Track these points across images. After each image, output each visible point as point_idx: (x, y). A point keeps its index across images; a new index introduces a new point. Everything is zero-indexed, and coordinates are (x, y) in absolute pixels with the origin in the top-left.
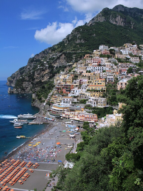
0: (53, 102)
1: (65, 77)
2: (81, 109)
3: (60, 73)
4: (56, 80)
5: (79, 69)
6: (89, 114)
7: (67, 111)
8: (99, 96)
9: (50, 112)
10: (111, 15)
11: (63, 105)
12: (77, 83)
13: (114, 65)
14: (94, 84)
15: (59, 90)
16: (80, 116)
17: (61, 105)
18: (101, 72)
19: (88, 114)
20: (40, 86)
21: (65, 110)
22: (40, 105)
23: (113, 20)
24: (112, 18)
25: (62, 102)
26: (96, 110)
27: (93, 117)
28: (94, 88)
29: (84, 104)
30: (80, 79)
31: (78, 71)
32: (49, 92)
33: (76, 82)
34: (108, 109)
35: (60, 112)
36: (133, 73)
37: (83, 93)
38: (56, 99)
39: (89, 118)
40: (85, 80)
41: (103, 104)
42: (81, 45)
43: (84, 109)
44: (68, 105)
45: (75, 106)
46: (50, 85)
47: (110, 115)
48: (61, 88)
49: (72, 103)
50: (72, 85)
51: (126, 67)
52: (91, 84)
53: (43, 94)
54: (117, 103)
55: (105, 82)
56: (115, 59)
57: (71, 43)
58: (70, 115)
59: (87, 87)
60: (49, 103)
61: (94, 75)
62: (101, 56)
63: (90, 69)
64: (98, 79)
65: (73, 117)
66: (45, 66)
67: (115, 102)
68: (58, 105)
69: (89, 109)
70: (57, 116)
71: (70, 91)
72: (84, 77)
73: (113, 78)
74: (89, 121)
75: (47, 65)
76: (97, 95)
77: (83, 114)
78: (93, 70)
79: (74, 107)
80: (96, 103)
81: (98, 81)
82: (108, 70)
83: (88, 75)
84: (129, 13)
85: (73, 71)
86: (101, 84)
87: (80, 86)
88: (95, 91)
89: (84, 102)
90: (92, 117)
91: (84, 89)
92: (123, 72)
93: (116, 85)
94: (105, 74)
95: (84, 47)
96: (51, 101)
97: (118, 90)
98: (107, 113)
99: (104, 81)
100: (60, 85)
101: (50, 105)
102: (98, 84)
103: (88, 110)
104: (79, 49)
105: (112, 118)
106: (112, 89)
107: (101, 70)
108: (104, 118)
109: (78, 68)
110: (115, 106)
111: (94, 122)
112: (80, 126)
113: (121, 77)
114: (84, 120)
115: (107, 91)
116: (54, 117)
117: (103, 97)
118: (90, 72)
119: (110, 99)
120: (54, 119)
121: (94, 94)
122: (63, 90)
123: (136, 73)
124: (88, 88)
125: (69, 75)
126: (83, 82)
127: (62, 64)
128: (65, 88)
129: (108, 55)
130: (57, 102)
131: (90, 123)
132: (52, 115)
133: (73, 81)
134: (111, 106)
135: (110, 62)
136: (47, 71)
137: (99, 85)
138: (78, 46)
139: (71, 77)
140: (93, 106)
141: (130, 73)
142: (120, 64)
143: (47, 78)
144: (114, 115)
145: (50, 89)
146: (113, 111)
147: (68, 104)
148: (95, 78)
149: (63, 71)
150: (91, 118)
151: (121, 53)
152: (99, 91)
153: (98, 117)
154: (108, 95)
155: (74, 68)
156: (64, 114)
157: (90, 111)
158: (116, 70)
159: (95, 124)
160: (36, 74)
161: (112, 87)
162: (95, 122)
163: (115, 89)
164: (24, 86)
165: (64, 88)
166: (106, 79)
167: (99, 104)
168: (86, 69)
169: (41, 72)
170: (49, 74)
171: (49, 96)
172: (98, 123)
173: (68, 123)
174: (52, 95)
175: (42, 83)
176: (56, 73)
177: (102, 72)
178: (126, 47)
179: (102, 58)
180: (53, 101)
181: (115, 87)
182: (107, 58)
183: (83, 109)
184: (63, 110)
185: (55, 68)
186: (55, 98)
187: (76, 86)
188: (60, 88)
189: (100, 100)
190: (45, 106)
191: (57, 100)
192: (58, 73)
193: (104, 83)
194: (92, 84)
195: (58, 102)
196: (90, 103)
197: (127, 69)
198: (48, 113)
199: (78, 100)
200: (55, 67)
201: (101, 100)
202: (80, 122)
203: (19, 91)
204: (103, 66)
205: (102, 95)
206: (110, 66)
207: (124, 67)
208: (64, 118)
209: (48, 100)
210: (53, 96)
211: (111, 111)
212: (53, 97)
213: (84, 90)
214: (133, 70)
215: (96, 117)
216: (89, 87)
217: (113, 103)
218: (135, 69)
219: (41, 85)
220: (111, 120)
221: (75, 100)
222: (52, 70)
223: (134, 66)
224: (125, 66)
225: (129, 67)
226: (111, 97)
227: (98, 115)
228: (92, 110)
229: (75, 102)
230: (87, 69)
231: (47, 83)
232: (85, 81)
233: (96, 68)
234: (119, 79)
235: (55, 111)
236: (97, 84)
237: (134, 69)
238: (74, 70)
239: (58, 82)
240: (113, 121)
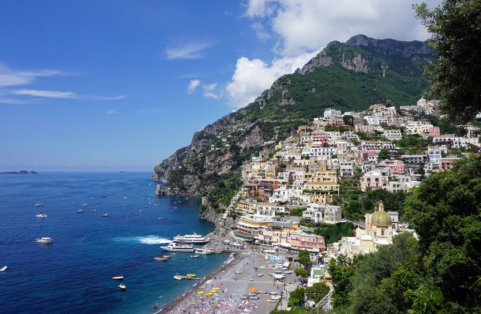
0: (240, 212)
1: (262, 167)
2: (294, 226)
3: (251, 159)
4: (246, 171)
5: (287, 152)
6: (309, 235)
7: (268, 230)
8: (327, 202)
9: (236, 230)
10: (344, 54)
11: (259, 218)
12: (284, 178)
13: (352, 145)
14: (316, 180)
15: (251, 190)
16: (291, 239)
17: (255, 219)
18: (328, 157)
19: (307, 235)
20: (215, 182)
21: (263, 228)
22: (216, 217)
23: (347, 62)
24: (345, 60)
25: (258, 212)
26: (321, 229)
27: (317, 241)
28: (316, 187)
29: (298, 216)
30: (289, 170)
31: (287, 157)
32: (234, 194)
33: (282, 176)
34: (345, 227)
35: (254, 232)
36: (390, 159)
37: (296, 197)
38: (247, 206)
39: (308, 242)
40: (300, 173)
41: (334, 217)
42: (289, 108)
43: (299, 226)
44: (268, 219)
45: (281, 220)
46: (235, 181)
47: (350, 239)
48: (255, 186)
49: (276, 214)
50: (276, 182)
51: (375, 147)
52: (310, 180)
53: (222, 197)
54: (361, 215)
55: (337, 176)
56: (355, 133)
57: (270, 104)
58: (273, 237)
59: (303, 184)
60: (233, 214)
61: (316, 164)
62: (328, 128)
63: (309, 153)
64: (324, 171)
65: (279, 241)
66: (224, 147)
67: (357, 213)
68: (251, 219)
69: (309, 226)
70: (249, 238)
71: (272, 193)
72: (297, 167)
73: (351, 168)
74: (310, 248)
75: (228, 145)
76: (322, 200)
77: (296, 236)
78: (314, 155)
79: (279, 222)
80: (321, 215)
81: (324, 174)
82: (341, 154)
83: (305, 163)
84: (377, 49)
85: (277, 157)
86: (329, 179)
87: (290, 183)
88: (318, 193)
89: (298, 212)
90: (315, 241)
91: (297, 188)
92: (370, 158)
93: (359, 182)
94: (336, 161)
95: (295, 112)
96: (236, 210)
97: (363, 190)
98: (342, 235)
99: (334, 174)
100: (254, 181)
101: (234, 218)
102: (324, 179)
103: (307, 229)
104: (285, 116)
105: (353, 243)
106: (350, 189)
107: (328, 154)
108: (338, 244)
109: (285, 151)
110: (358, 221)
111: (318, 250)
112: (292, 258)
113: (367, 167)
114: (299, 247)
115: (340, 193)
116: (243, 239)
117: (335, 204)
118: (307, 158)
119: (348, 207)
120: (244, 245)
121: (316, 198)
122: (260, 190)
123: (396, 159)
124: (305, 187)
125: (269, 162)
126: (295, 177)
127: (254, 143)
128: (264, 187)
129: (341, 127)
130: (247, 212)
131: (312, 252)
132: (239, 236)
133: (277, 175)
134: (349, 221)
135: (345, 139)
136: (228, 156)
137: (325, 183)
138: (284, 110)
139: (274, 167)
140: (316, 221)
141: (384, 158)
142: (363, 143)
143: (227, 168)
144: (358, 239)
145: (235, 189)
146: (354, 230)
147: (269, 216)
148: (317, 169)
149: (257, 155)
150: (313, 243)
151: (365, 123)
152: (327, 193)
153: (325, 241)
154: (343, 200)
155: (279, 150)
156: (262, 235)
157: (311, 231)
158: (358, 155)
159: (321, 256)
160: (207, 161)
161: (350, 185)
162: (321, 250)
163: (357, 189)
164: (185, 183)
165: (261, 187)
166: (338, 170)
167: (328, 216)
168: (301, 152)
169: (217, 157)
170: (231, 160)
171: (234, 202)
172: (326, 253)
173: (270, 251)
174: (239, 200)
175: (219, 177)
176: (244, 160)
177: (330, 159)
178: (374, 111)
179: (330, 133)
180: (240, 210)
181: (356, 185)
182: (339, 133)
183: (297, 226)
184: (259, 228)
185: (242, 150)
186: (245, 204)
187: (284, 183)
188: (252, 186)
189: (328, 210)
190: (225, 219)
191: (248, 209)
192: (248, 159)
193: (336, 178)
194: (313, 179)
195: (250, 213)
196: (309, 216)
197: (378, 151)
198: (232, 233)
199: (286, 209)
200: (241, 148)
201: (331, 210)
202: (292, 251)
203: (176, 192)
204: (331, 147)
205: (332, 201)
206: (346, 147)
207: (371, 148)
208: (262, 242)
209: (232, 209)
210: (242, 201)
211: (350, 230)
212: (241, 203)
213: (297, 190)
214: (390, 154)
215: (321, 242)
216: (307, 185)
217: (353, 215)
218: (394, 151)
219: (217, 180)
220: (352, 248)
221: (281, 209)
222: (236, 155)
223: (391, 147)
224: (373, 146)
225: (381, 147)
226: (349, 205)
227: (325, 239)
228: (314, 229)
229: (282, 213)
230: (303, 153)
231: (227, 178)
232: (299, 175)
233: (320, 150)
234: (363, 171)
235: (245, 229)
236: (321, 180)
237: (391, 151)
238: (278, 154)
239: (250, 175)
240: (355, 249)
